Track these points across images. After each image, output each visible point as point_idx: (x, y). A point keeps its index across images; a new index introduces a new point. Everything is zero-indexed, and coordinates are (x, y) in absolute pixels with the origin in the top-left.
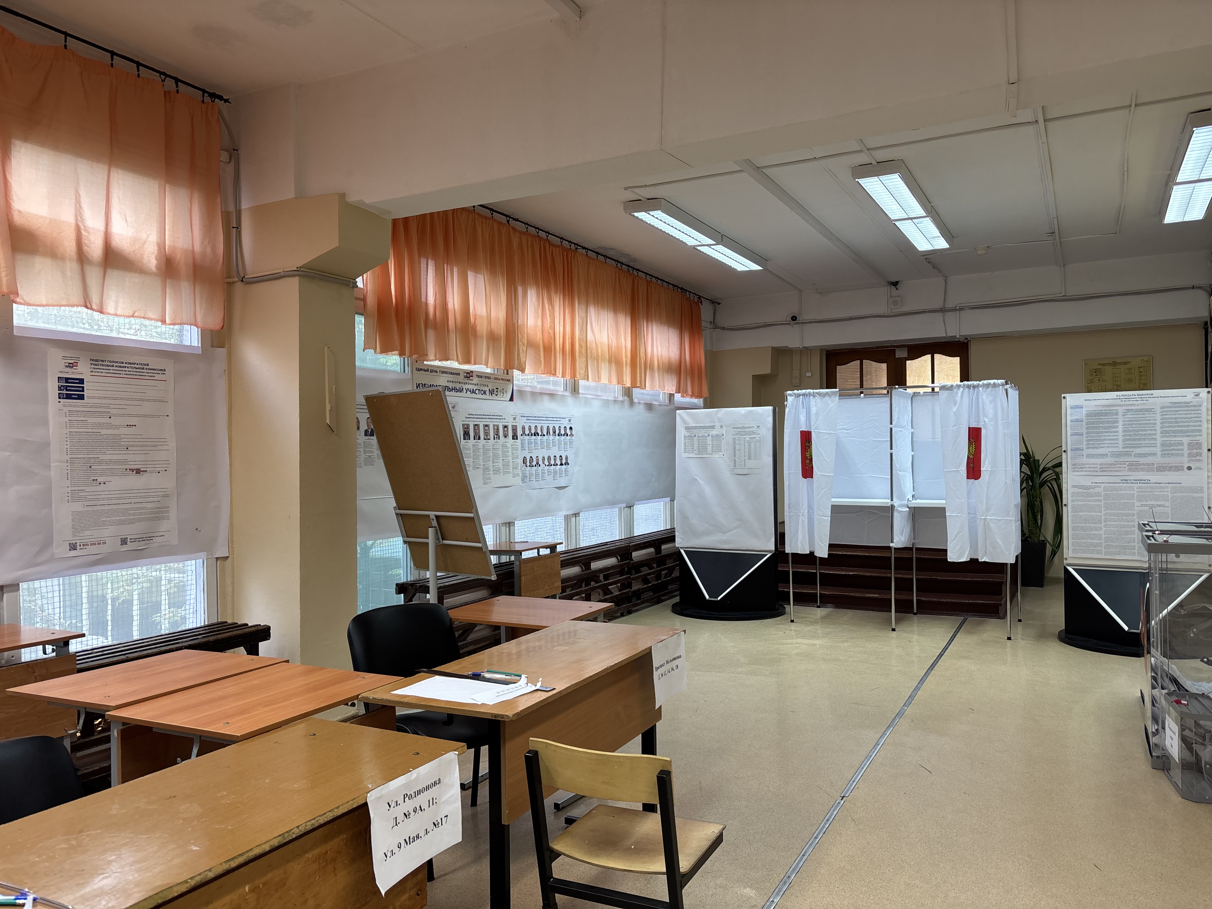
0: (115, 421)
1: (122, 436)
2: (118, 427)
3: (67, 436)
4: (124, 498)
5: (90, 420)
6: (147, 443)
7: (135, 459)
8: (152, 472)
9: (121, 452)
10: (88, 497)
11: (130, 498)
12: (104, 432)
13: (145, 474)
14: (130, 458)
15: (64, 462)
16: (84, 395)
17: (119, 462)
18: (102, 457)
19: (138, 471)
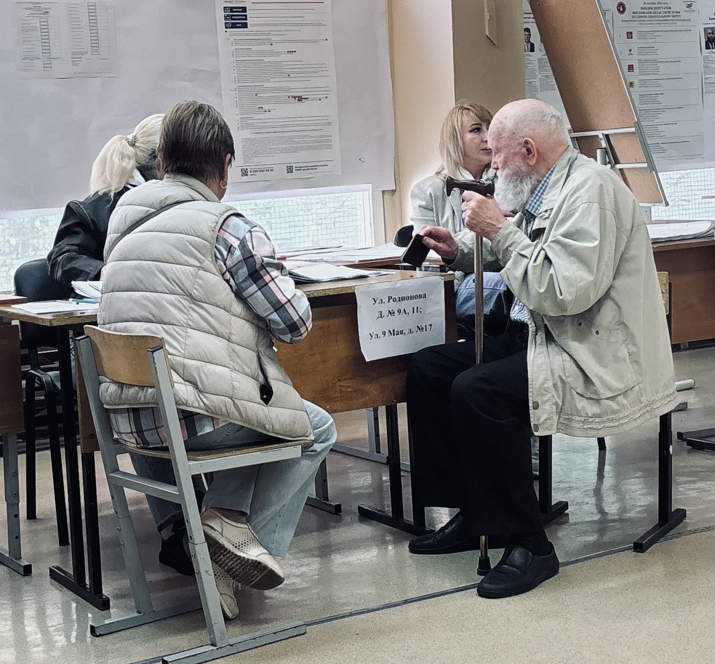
0: (277, 48)
1: (284, 63)
2: (278, 54)
3: (235, 64)
4: (288, 126)
5: (255, 48)
6: (307, 70)
7: (297, 86)
8: (313, 99)
9: (284, 79)
10: (256, 125)
11: (293, 126)
12: (266, 59)
13: (307, 102)
14: (292, 85)
15: (232, 90)
16: (247, 23)
17: (281, 89)
18: (266, 85)
19: (300, 99)
